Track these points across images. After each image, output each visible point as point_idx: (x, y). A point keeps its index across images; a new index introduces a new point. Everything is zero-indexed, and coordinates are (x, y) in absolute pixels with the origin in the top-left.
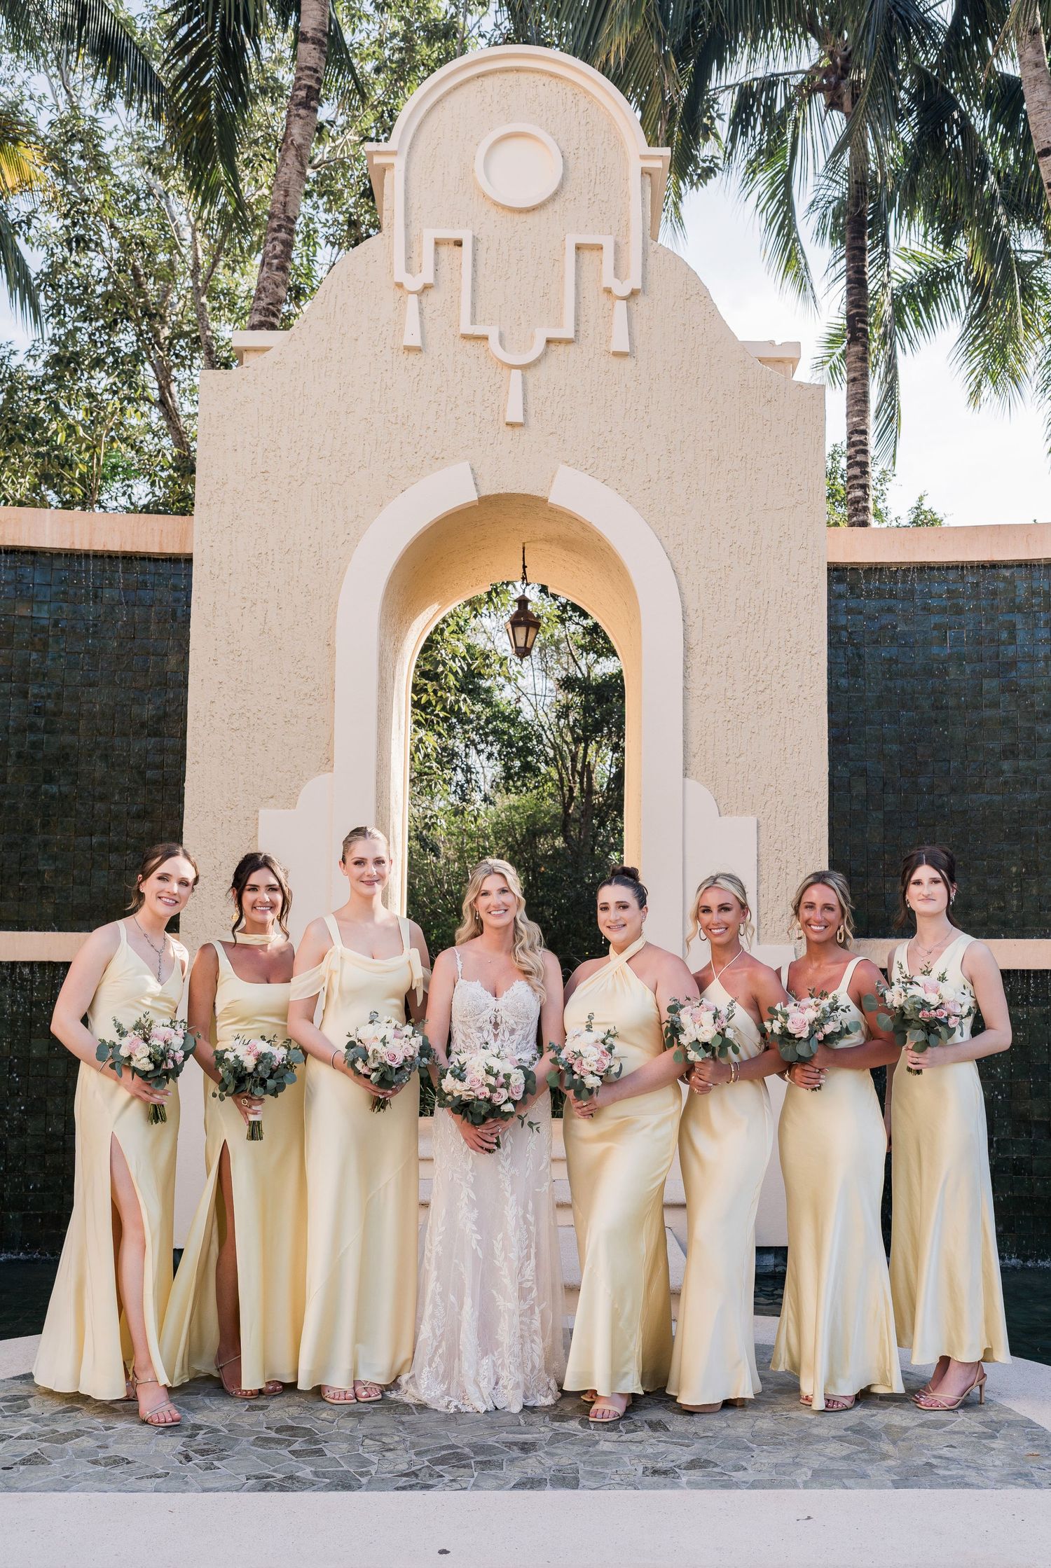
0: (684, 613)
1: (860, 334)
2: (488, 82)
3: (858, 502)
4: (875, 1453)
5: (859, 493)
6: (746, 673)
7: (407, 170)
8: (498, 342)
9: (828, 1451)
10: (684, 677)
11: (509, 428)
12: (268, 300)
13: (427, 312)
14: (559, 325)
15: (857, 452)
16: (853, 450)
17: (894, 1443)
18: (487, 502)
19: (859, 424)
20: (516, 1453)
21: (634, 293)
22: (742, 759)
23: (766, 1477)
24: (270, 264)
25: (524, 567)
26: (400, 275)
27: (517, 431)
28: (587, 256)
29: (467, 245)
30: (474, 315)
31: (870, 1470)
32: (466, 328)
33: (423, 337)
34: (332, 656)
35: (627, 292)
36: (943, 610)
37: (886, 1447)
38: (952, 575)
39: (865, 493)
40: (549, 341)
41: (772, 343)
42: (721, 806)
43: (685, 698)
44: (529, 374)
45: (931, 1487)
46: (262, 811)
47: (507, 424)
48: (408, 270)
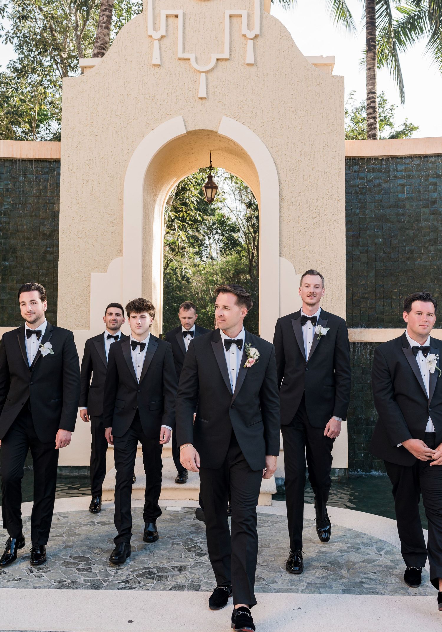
0: (280, 182)
1: (372, 48)
3: (372, 125)
4: (338, 575)
5: (372, 121)
6: (308, 209)
8: (195, 62)
9: (317, 574)
10: (280, 211)
11: (200, 100)
12: (101, 43)
13: (163, 48)
14: (222, 52)
15: (371, 102)
16: (369, 101)
17: (348, 570)
18: (190, 134)
19: (372, 89)
20: (176, 572)
21: (256, 36)
22: (306, 248)
23: (285, 586)
24: (102, 26)
25: (211, 162)
26: (151, 32)
27: (204, 101)
28: (235, 20)
29: (181, 17)
30: (184, 49)
31: (334, 584)
32: (181, 55)
33: (161, 60)
34: (122, 204)
35: (253, 36)
36: (403, 177)
37: (344, 572)
38: (408, 161)
39: (375, 121)
40: (218, 60)
41: (322, 57)
42: (297, 270)
43: (280, 221)
44: (209, 75)
45: (360, 594)
46: (92, 274)
47: (199, 98)
48: (155, 29)
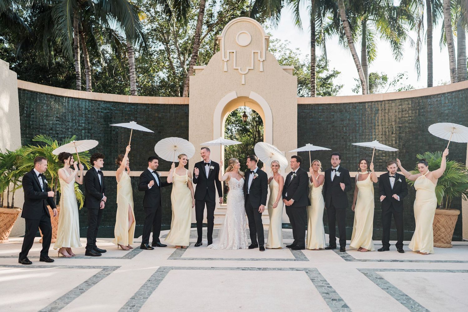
2: (238, 23)
5: (313, 80)
6: (283, 127)
7: (224, 39)
8: (240, 70)
11: (242, 85)
13: (228, 64)
14: (251, 67)
18: (238, 98)
19: (313, 65)
21: (264, 61)
22: (283, 142)
25: (245, 106)
26: (223, 59)
27: (244, 85)
28: (255, 54)
29: (235, 53)
30: (236, 65)
32: (235, 68)
33: (227, 69)
34: (213, 125)
35: (262, 61)
40: (249, 70)
44: (246, 75)
48: (225, 58)
